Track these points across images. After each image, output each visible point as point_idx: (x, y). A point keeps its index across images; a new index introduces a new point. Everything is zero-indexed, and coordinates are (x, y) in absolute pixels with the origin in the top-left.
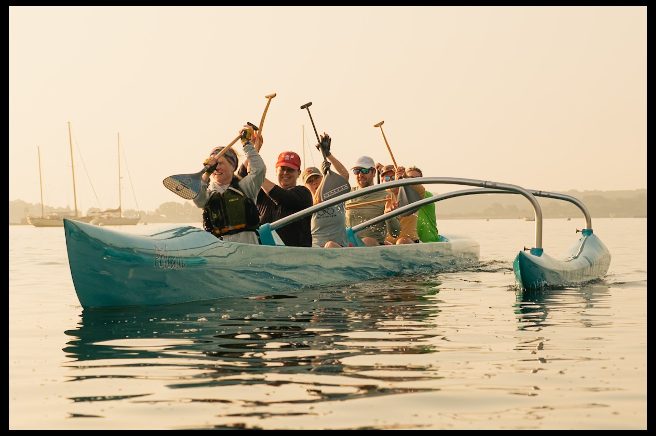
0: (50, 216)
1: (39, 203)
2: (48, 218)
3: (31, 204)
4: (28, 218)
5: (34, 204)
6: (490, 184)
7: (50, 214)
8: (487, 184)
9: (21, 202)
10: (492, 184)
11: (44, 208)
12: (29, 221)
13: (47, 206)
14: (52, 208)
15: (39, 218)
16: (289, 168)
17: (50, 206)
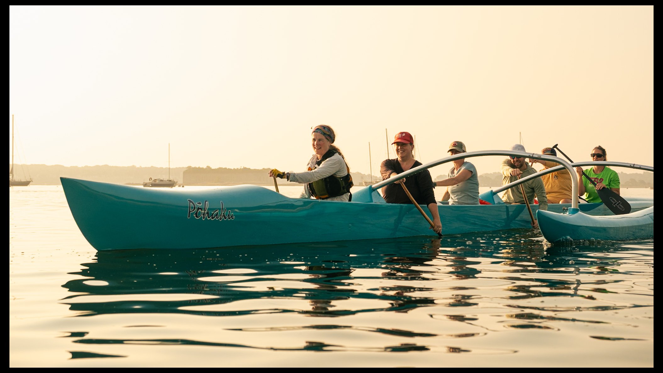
0: (376, 181)
1: (369, 174)
2: (375, 182)
3: (364, 174)
4: (364, 182)
5: (366, 175)
6: (537, 156)
7: (376, 180)
8: (534, 156)
9: (359, 174)
10: (538, 156)
11: (372, 177)
12: (364, 184)
13: (373, 176)
14: (376, 177)
15: (369, 183)
16: (403, 143)
17: (375, 176)
